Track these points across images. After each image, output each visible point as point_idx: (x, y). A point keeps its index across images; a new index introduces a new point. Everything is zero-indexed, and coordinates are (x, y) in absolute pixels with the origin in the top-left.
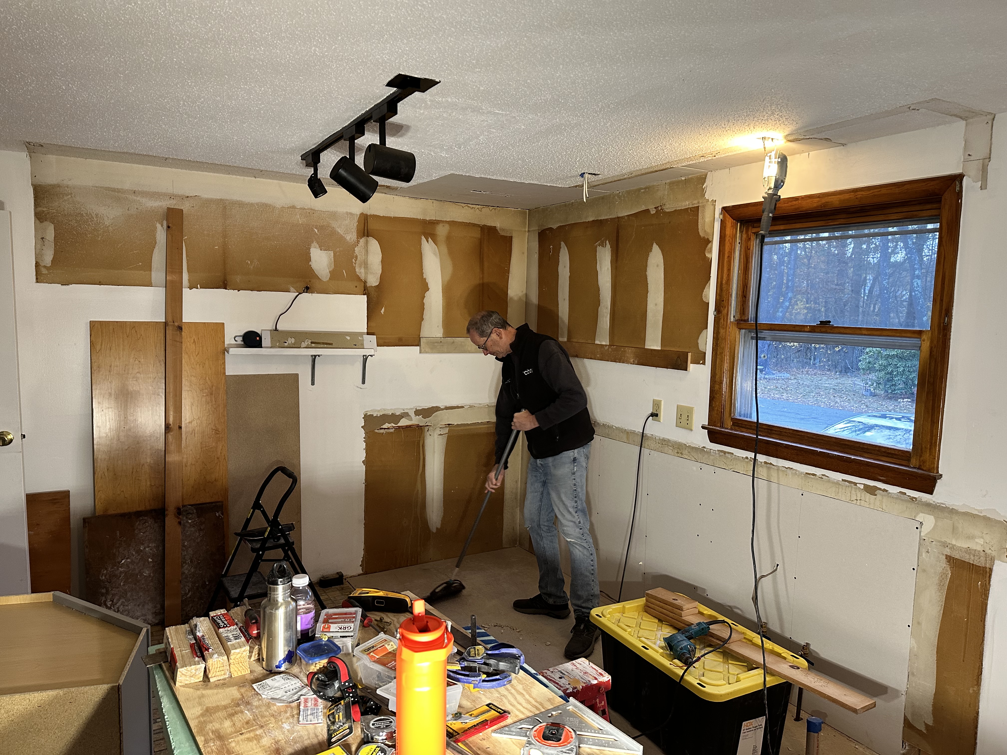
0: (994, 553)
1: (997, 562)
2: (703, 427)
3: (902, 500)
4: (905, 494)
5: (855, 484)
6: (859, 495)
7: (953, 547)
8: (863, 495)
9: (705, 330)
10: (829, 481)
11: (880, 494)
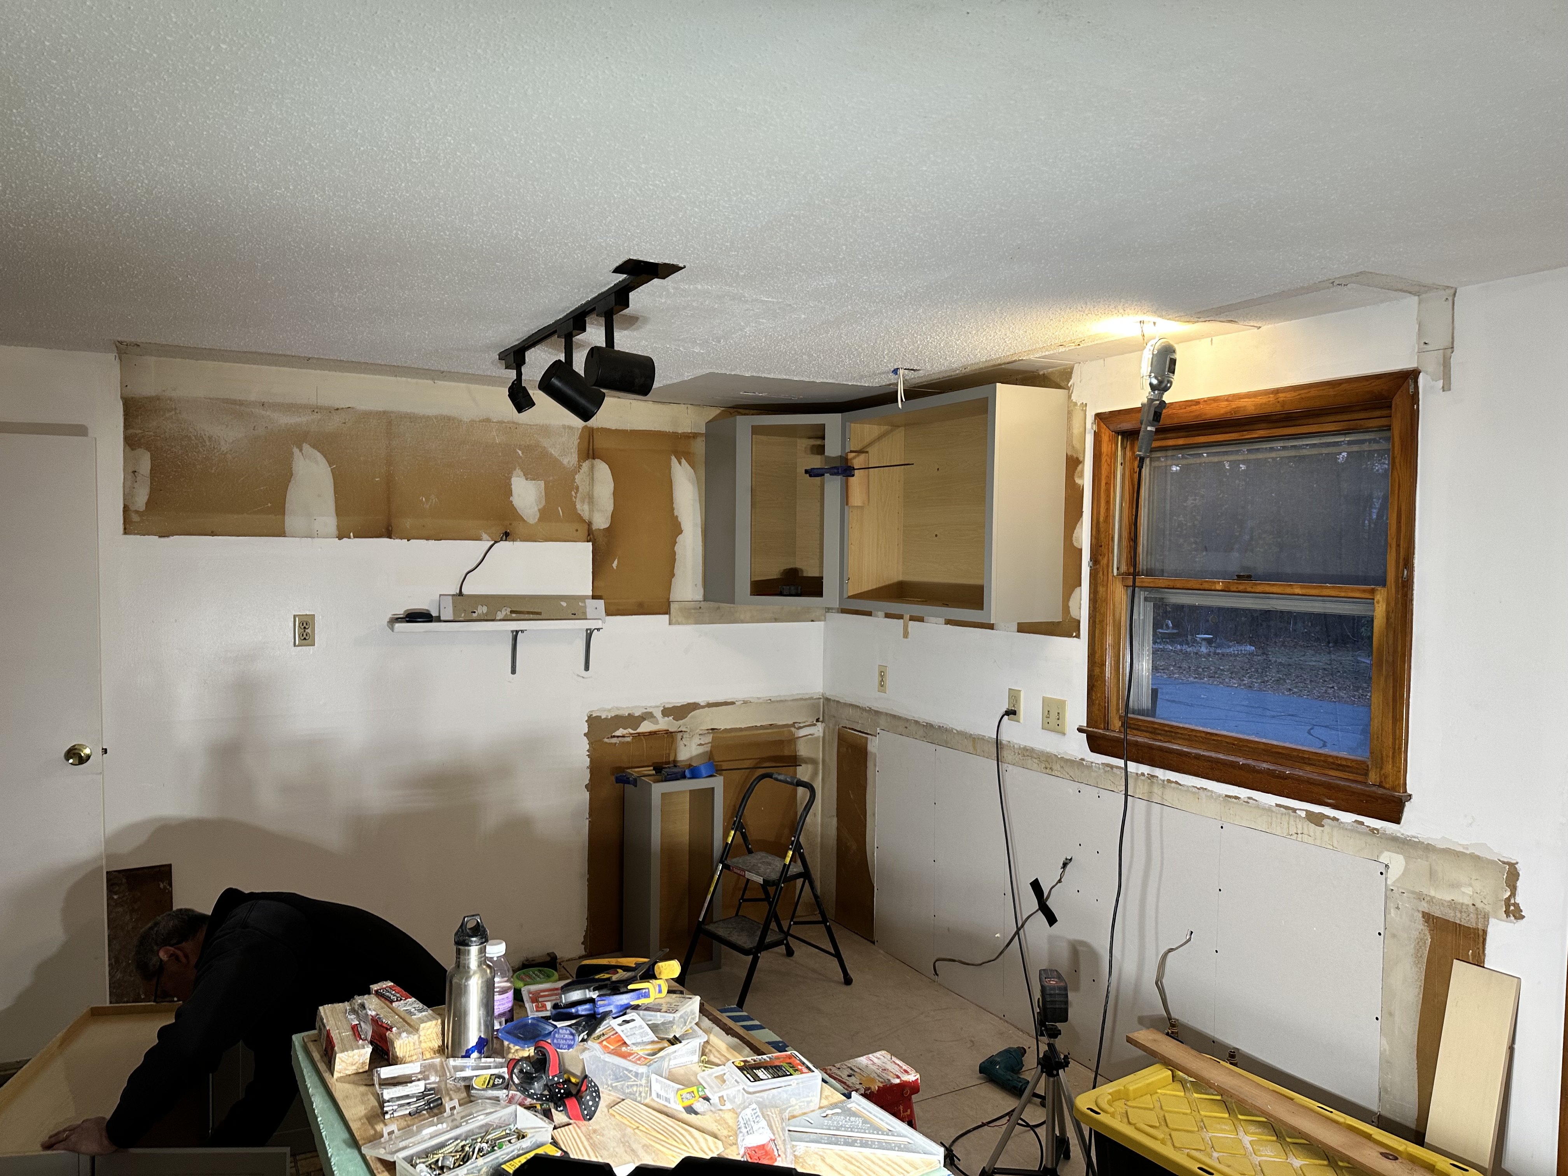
0: (1488, 908)
1: (1492, 921)
2: (1080, 730)
3: (1359, 832)
4: (1362, 823)
5: (1294, 810)
6: (1300, 826)
7: (1431, 901)
8: (1305, 827)
9: (1078, 588)
10: (1258, 806)
11: (1329, 825)
